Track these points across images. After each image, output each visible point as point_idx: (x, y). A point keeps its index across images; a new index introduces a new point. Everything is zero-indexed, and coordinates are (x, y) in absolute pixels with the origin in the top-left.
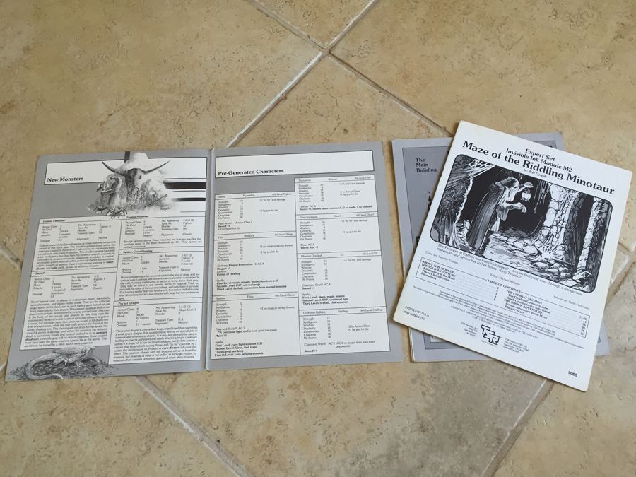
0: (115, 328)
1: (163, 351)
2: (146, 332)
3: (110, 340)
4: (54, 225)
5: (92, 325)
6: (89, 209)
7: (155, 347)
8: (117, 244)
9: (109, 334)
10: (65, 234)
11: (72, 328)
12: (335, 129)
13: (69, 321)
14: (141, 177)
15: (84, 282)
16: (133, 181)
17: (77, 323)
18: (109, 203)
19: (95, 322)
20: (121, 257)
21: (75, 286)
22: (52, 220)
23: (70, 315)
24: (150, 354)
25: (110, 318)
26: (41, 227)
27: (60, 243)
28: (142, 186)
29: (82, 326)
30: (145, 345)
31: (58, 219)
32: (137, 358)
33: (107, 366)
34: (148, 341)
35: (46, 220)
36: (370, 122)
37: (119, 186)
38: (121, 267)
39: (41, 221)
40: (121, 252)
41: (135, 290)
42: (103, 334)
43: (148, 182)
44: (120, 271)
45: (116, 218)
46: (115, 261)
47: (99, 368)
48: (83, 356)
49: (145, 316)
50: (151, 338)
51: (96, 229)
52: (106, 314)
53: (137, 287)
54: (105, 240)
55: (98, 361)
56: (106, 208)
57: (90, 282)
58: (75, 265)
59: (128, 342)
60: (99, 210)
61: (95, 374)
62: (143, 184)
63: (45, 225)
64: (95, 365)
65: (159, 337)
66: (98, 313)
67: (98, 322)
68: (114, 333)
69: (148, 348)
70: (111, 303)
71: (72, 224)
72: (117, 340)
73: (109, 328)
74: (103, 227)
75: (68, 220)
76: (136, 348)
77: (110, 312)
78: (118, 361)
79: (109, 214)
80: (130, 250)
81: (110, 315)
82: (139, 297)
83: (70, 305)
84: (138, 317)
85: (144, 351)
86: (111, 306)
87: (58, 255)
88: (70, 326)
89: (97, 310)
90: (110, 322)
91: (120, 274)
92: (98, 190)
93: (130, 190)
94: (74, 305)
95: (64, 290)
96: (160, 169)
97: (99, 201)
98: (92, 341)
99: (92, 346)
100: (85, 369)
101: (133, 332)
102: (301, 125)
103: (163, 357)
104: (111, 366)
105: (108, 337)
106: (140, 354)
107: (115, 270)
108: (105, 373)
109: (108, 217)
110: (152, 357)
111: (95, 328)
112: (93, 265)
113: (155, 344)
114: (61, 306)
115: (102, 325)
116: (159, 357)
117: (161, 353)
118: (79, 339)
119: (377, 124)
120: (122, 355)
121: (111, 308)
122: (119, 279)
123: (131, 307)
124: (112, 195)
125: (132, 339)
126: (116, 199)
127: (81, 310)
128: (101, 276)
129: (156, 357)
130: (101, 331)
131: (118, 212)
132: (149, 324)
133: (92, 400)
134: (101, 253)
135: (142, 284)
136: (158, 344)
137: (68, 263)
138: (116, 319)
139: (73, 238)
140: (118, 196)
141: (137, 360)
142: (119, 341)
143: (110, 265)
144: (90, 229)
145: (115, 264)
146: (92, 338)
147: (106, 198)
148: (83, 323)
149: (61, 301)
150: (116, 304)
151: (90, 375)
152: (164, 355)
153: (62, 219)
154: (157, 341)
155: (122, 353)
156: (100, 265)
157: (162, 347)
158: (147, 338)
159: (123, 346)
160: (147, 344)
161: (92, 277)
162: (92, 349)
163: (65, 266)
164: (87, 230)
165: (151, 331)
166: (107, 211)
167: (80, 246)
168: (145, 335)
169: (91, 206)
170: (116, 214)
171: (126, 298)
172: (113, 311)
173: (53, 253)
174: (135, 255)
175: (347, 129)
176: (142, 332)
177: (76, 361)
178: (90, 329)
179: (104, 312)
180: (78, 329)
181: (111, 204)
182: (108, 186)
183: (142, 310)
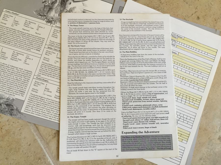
0: (30, 91)
1: (54, 115)
2: (47, 100)
3: (25, 98)
4: (12, 15)
5: (17, 85)
6: (35, 13)
7: (50, 111)
8: (45, 40)
9: (26, 94)
10: (16, 23)
11: (6, 83)
12: (192, 14)
13: (4, 77)
14: (70, 3)
15: (20, 57)
16: (66, 4)
17: (9, 81)
18: (47, 13)
19: (20, 84)
20: (46, 50)
21: (14, 58)
22: (11, 11)
23: (6, 74)
24: (46, 114)
25: (29, 85)
26: (3, 13)
27: (12, 27)
28: (70, 10)
29: (11, 83)
30: (45, 108)
31: (14, 12)
32: (38, 114)
33: (20, 112)
34: (47, 106)
35: (8, 10)
36: (215, 17)
37: (56, 5)
38: (44, 55)
39: (5, 10)
40: (47, 46)
41: (48, 73)
42: (22, 93)
43: (74, 8)
44: (42, 58)
45: (49, 24)
46: (41, 51)
47: (15, 112)
48: (8, 102)
49: (49, 90)
50: (50, 105)
51: (35, 26)
52: (27, 81)
53: (50, 71)
54: (39, 35)
55: (15, 108)
56: (45, 16)
57: (23, 58)
58: (17, 45)
59: (36, 103)
60: (40, 15)
61: (11, 115)
62: (71, 8)
63: (6, 13)
64: (13, 110)
65: (54, 106)
66: (23, 79)
67: (21, 84)
68: (29, 94)
69: (46, 110)
70: (32, 75)
71: (22, 18)
72: (30, 99)
73: (27, 90)
74: (40, 27)
75: (20, 15)
76: (39, 108)
77: (30, 81)
78: (27, 112)
79: (45, 20)
80: (52, 47)
81: (30, 83)
82: (49, 78)
83: (8, 68)
84: (46, 90)
85: (43, 111)
86: (32, 77)
87: (9, 35)
88: (5, 81)
89: (23, 77)
90: (28, 86)
91: (42, 60)
92: (43, 2)
93: (62, 9)
94: (10, 69)
95: (7, 58)
96: (83, 2)
97: (42, 10)
98: (15, 94)
99: (14, 98)
100: (6, 110)
101: (40, 98)
102: (173, 5)
103: (53, 118)
104: (22, 114)
105: (25, 96)
106: (40, 112)
107: (40, 56)
108: (18, 116)
109: (44, 22)
110: (47, 117)
111: (18, 87)
112: (27, 48)
113: (51, 109)
114: (2, 67)
115: (24, 87)
116: (51, 118)
117: (53, 116)
118: (7, 90)
119: (219, 20)
120: (30, 109)
121: (31, 79)
122: (41, 63)
123: (43, 82)
124: (51, 9)
125: (38, 101)
126: (52, 12)
127: (13, 74)
128: (31, 57)
129: (49, 117)
130: (22, 91)
131: (51, 21)
132: (51, 96)
133: (4, 133)
134: (34, 43)
135: (53, 70)
136: (52, 110)
137: (13, 42)
138: (32, 86)
139: (20, 27)
140: (54, 10)
141: (38, 115)
142: (30, 100)
143: (37, 52)
144: (32, 25)
145: (40, 53)
146: (15, 93)
147: (46, 9)
148: (12, 82)
149: (3, 64)
150: (35, 77)
151: (9, 114)
152: (54, 117)
153: (17, 13)
154: (52, 108)
155: (30, 108)
156: (32, 50)
157: (54, 112)
158: (47, 104)
159: (32, 104)
160: (46, 108)
161: (25, 55)
162: (13, 99)
163: (11, 43)
164: (30, 26)
165: (50, 101)
166: (45, 17)
167: (23, 34)
168: (47, 102)
169: (36, 11)
170: (49, 22)
171: (42, 76)
172: (32, 81)
173: (6, 32)
174: (54, 52)
175: (199, 17)
176: (46, 100)
177: (2, 103)
178: (15, 86)
179: (26, 80)
180: (8, 85)
181: (49, 14)
182: (50, 2)
183: (49, 86)
